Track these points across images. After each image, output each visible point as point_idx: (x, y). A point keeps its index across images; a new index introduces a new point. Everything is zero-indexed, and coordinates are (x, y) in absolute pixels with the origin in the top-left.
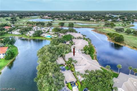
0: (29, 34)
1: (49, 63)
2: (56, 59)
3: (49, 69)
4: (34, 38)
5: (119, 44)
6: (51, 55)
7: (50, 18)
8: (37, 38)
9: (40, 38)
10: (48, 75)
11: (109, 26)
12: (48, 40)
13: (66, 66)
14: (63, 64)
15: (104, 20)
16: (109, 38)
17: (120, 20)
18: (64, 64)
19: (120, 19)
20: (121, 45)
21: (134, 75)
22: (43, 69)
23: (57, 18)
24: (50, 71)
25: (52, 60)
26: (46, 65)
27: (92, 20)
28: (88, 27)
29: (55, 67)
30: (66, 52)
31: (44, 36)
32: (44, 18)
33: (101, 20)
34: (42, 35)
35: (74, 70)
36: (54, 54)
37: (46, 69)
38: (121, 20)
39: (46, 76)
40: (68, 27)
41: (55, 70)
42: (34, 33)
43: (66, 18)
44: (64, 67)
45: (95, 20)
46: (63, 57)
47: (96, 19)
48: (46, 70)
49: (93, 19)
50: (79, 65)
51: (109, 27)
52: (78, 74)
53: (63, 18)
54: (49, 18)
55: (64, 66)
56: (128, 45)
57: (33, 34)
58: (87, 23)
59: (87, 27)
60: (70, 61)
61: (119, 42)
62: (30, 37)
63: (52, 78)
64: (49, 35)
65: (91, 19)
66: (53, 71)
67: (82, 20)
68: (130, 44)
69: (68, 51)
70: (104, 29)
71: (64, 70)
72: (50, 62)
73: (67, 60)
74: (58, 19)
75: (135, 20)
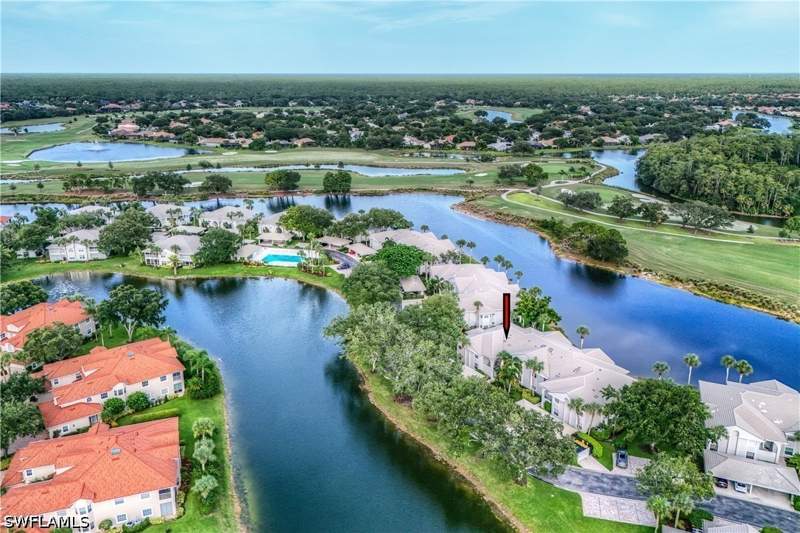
5: (611, 268)
7: (163, 134)
9: (239, 272)
11: (518, 178)
15: (473, 144)
16: (556, 242)
17: (544, 143)
19: (541, 137)
20: (621, 271)
21: (738, 381)
23: (209, 134)
27: (413, 147)
32: (125, 138)
33: (456, 141)
38: (550, 142)
40: (318, 193)
45: (427, 146)
47: (429, 136)
49: (415, 141)
53: (247, 137)
54: (156, 134)
56: (645, 270)
59: (419, 190)
61: (608, 260)
65: (407, 140)
67: (360, 146)
68: (655, 267)
70: (504, 197)
74: (221, 140)
75: (607, 139)
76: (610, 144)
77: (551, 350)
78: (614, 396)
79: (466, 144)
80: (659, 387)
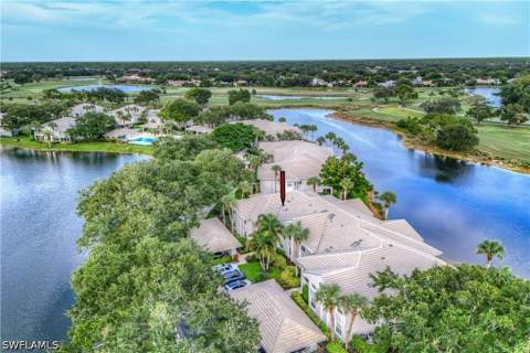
0: (49, 129)
1: (145, 247)
2: (192, 225)
3: (148, 278)
4: (74, 148)
6: (159, 201)
7: (149, 79)
8: (92, 148)
9: (104, 148)
10: (143, 320)
11: (391, 99)
12: (140, 152)
13: (242, 260)
14: (227, 253)
15: (365, 83)
17: (425, 83)
18: (234, 253)
19: (424, 80)
20: (471, 159)
22: (108, 284)
23: (177, 79)
24: (155, 295)
25: (169, 228)
26: (132, 258)
27: (318, 86)
28: (310, 106)
29: (189, 267)
30: (239, 192)
31: (124, 137)
32: (124, 82)
33: (354, 82)
34: (115, 134)
35: (292, 282)
36: (176, 198)
37: (132, 282)
38: (430, 82)
39: (129, 327)
41: (187, 286)
42: (74, 123)
43: (213, 79)
44: (235, 266)
45: (330, 85)
46: (221, 219)
47: (334, 79)
48: (131, 289)
49: (322, 83)
50: (322, 248)
51: (394, 102)
52: (334, 299)
53: (201, 79)
54: (144, 79)
55: (236, 260)
56: (497, 158)
57: (69, 131)
58: (302, 92)
60: (266, 229)
61: (456, 150)
62: (56, 143)
63: (171, 338)
64: (146, 135)
65: (315, 81)
66: (178, 288)
67: (278, 85)
69: (246, 185)
70: (375, 110)
71: (237, 281)
72: (155, 241)
73: (248, 229)
74: (183, 82)
75: (479, 81)
76: (481, 84)
77: (332, 216)
78: (394, 286)
79: (361, 83)
80: (479, 277)
